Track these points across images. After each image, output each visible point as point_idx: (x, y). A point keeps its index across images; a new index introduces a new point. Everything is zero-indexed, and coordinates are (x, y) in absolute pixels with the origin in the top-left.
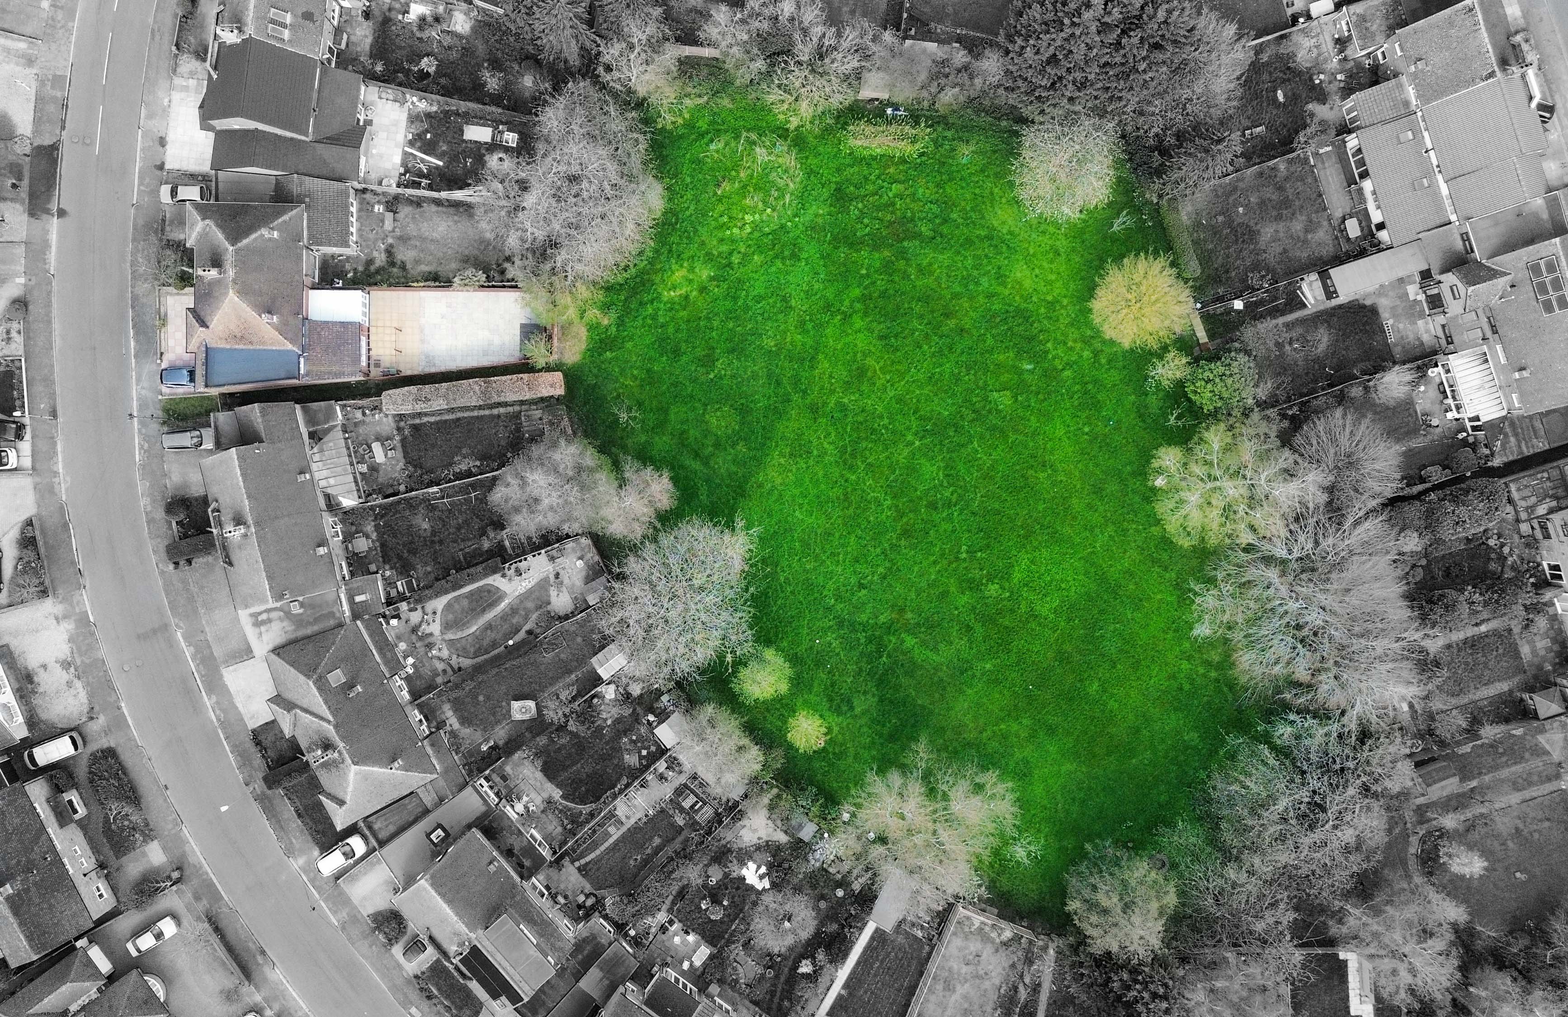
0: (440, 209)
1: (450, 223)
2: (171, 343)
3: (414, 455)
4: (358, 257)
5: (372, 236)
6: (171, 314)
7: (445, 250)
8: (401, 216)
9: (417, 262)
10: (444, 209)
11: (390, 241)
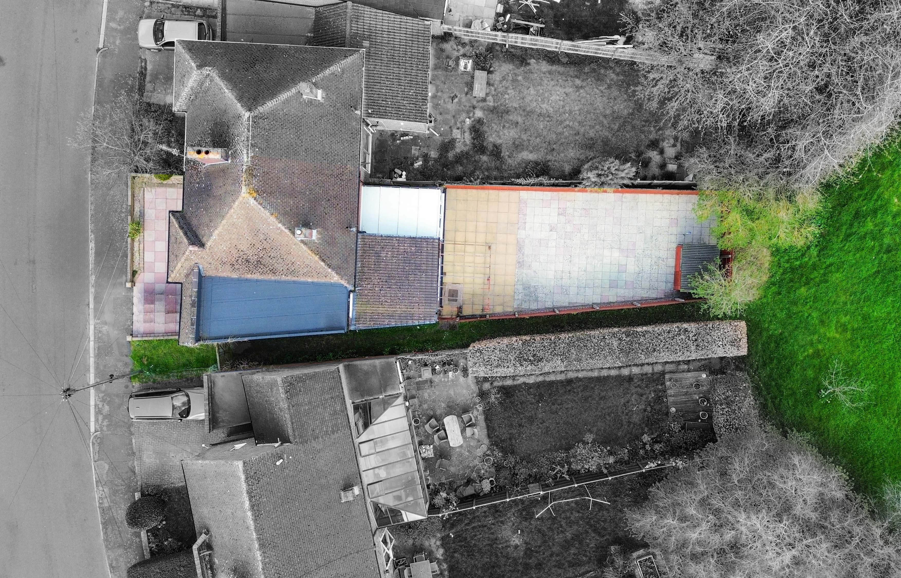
0: (554, 68)
1: (569, 90)
2: (149, 257)
3: (503, 432)
4: (430, 137)
5: (451, 107)
6: (150, 213)
7: (560, 129)
8: (496, 77)
9: (518, 146)
10: (561, 69)
11: (479, 114)
